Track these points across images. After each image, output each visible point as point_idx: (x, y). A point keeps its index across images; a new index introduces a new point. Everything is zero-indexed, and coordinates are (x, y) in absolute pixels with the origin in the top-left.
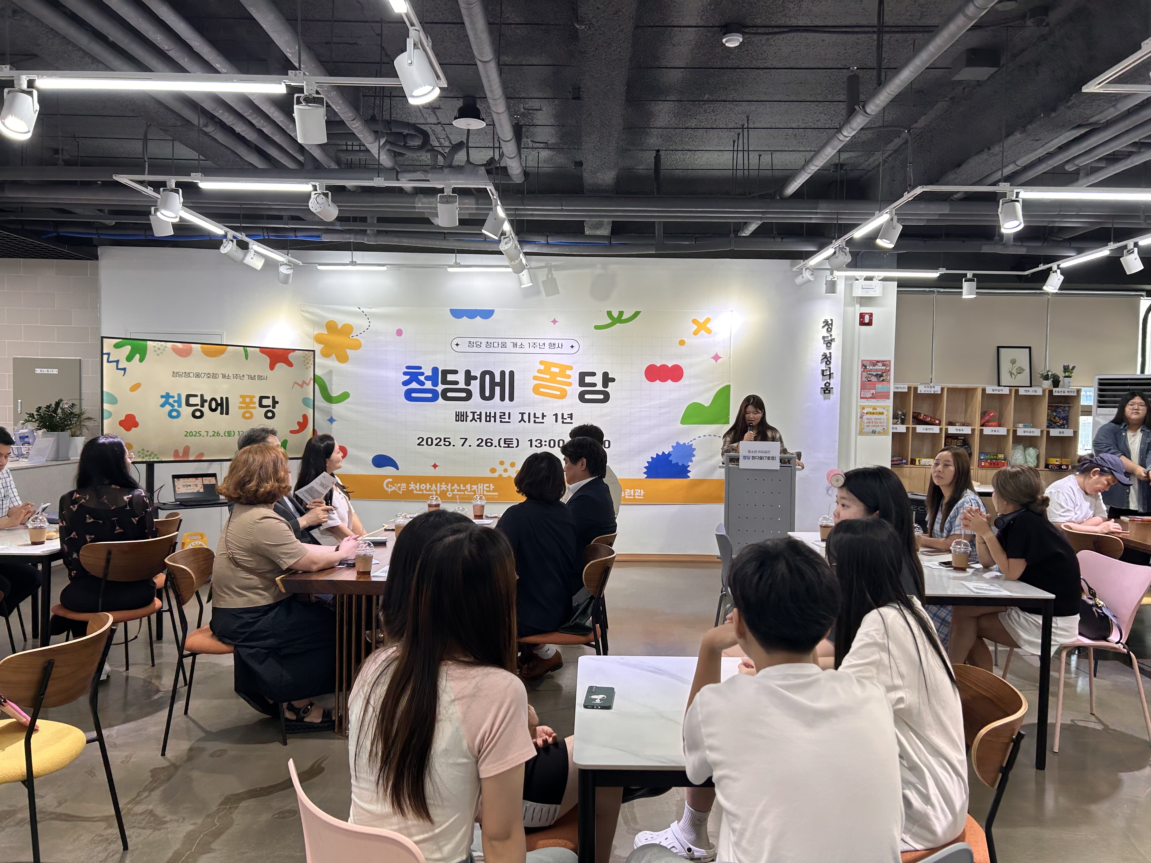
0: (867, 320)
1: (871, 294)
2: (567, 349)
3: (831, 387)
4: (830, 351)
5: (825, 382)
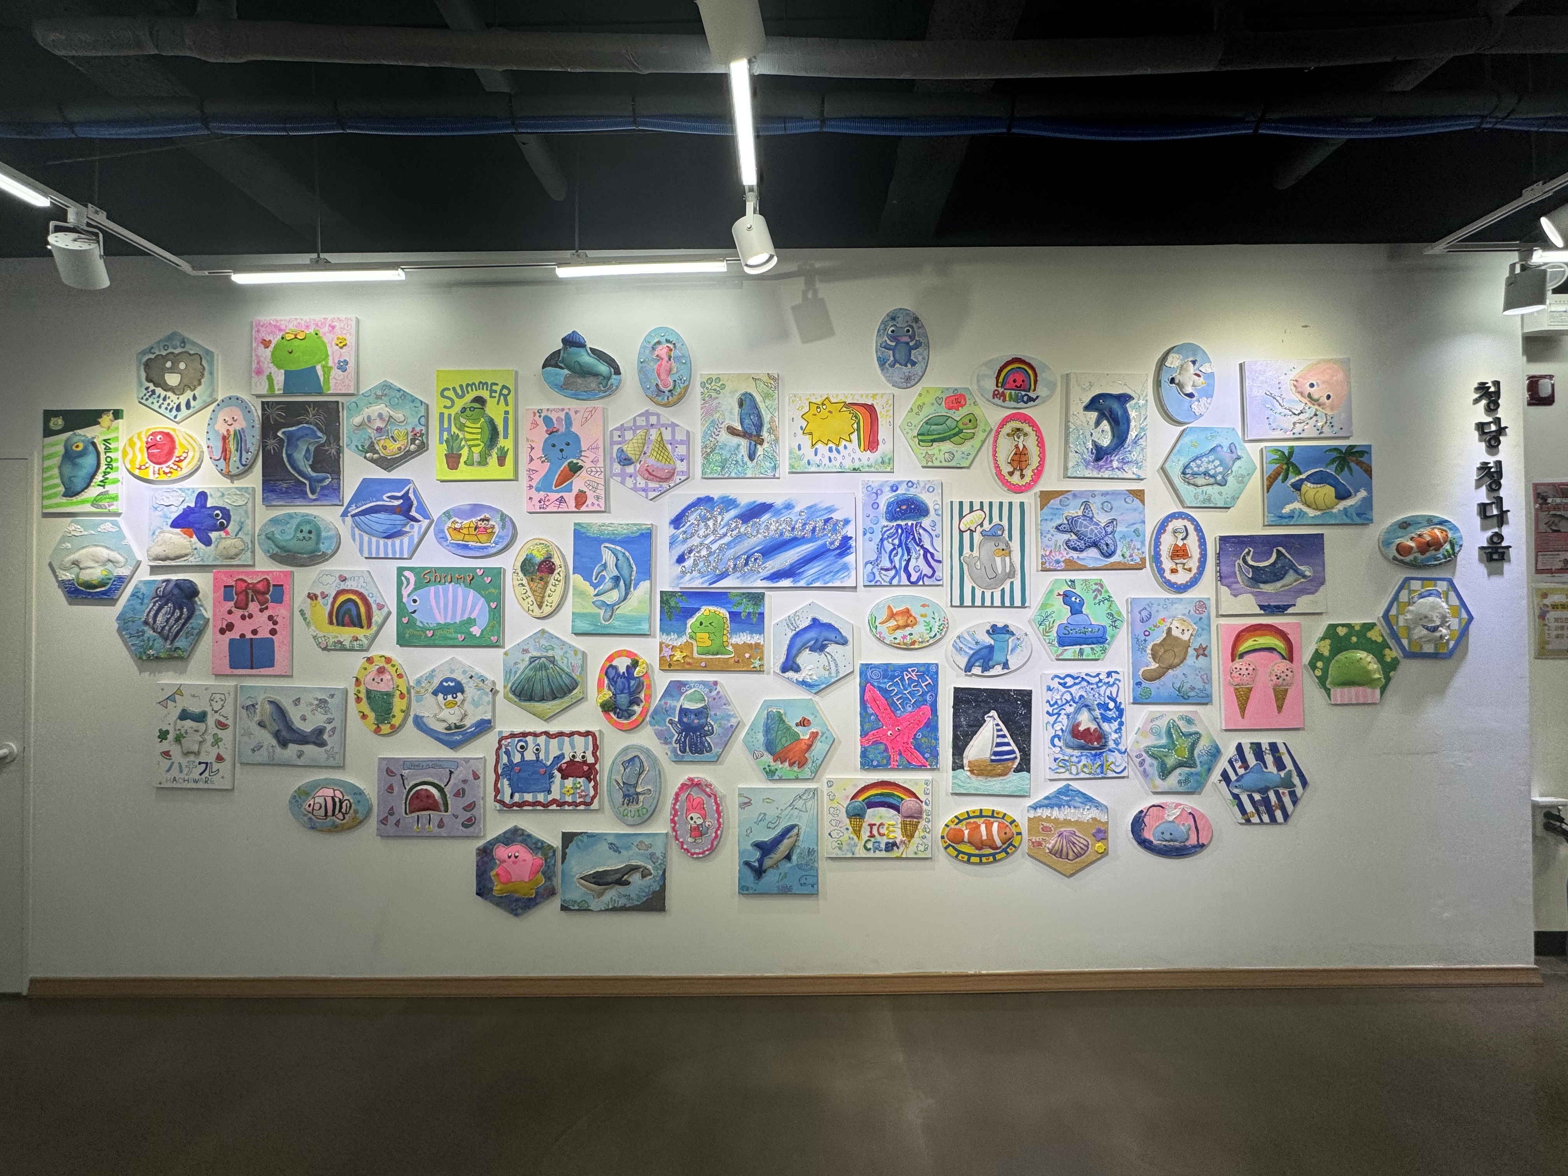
0: (1544, 393)
1: (1567, 326)
3: (1504, 544)
4: (1497, 458)
5: (1489, 533)
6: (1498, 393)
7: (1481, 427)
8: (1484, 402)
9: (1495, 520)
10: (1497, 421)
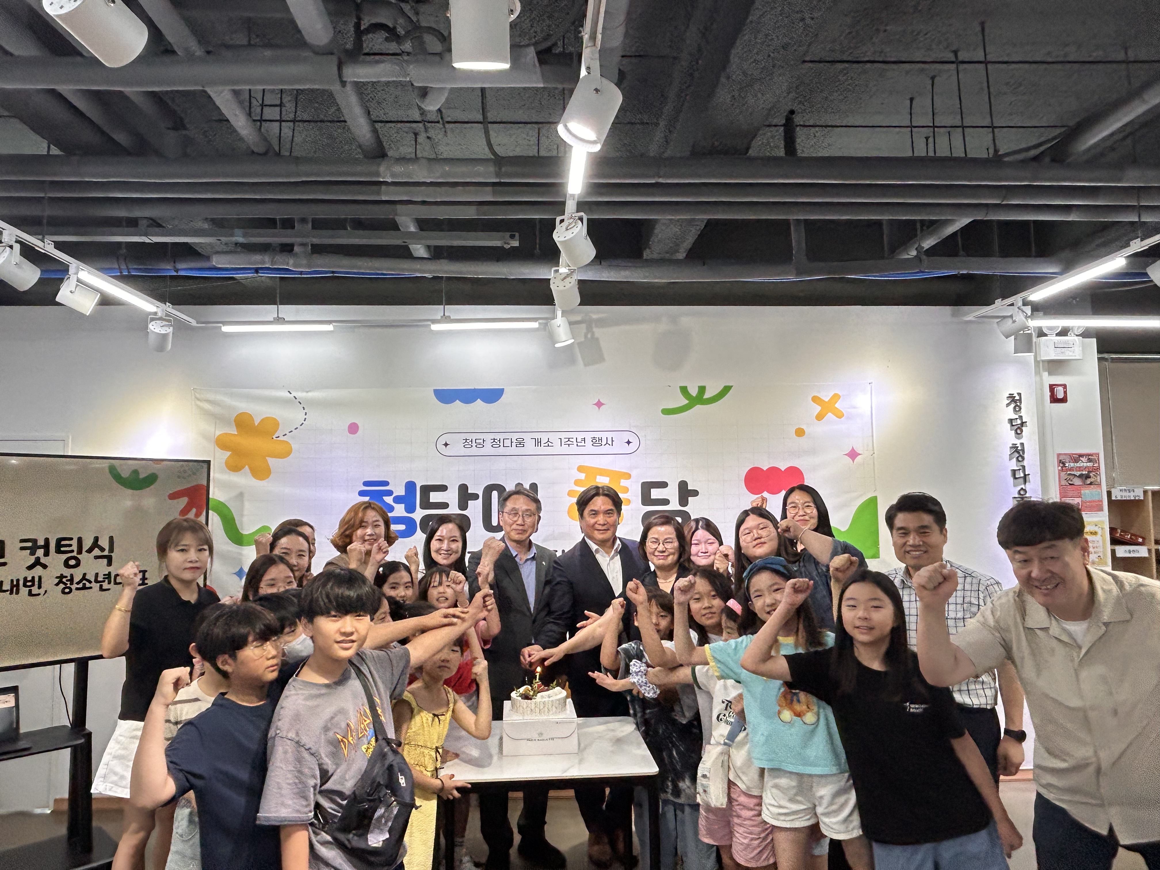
0: (1060, 395)
1: (1064, 356)
2: (619, 447)
4: (1021, 441)
5: (1019, 488)
6: (1020, 400)
7: (1011, 421)
8: (1013, 405)
9: (1022, 480)
10: (1021, 417)
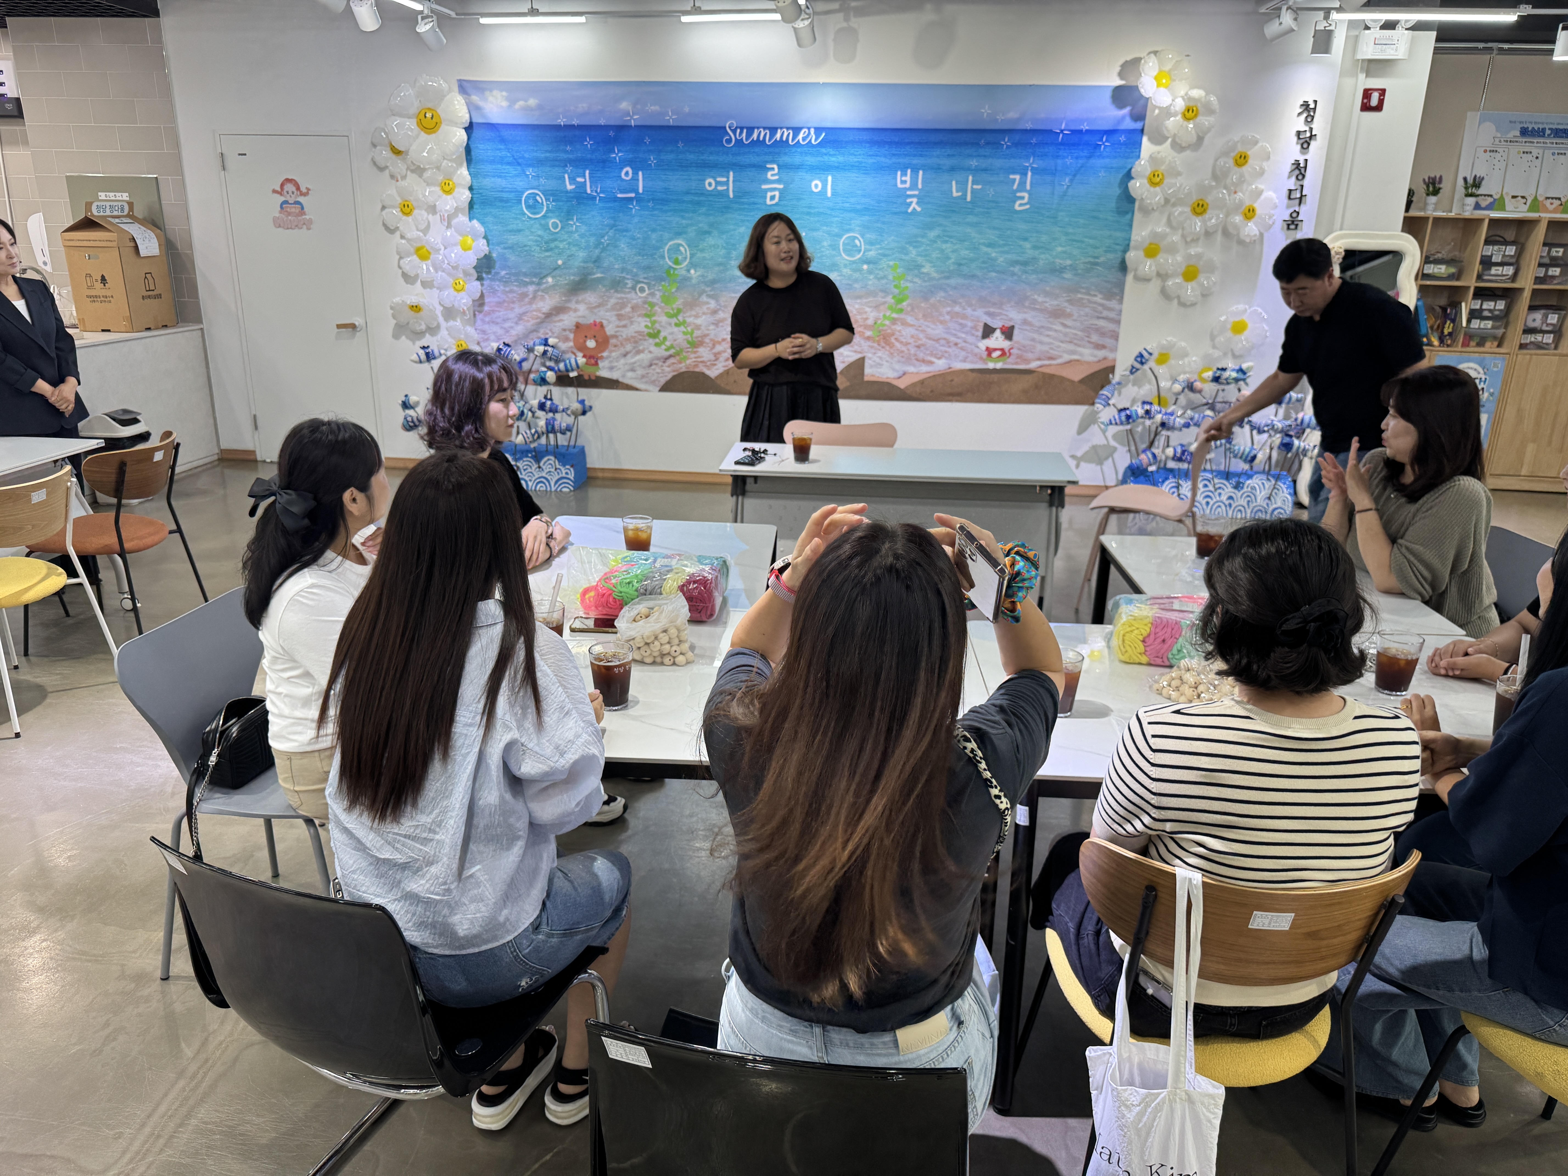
0: (1374, 102)
1: (1388, 54)
3: (1300, 218)
4: (1306, 157)
5: (1292, 210)
6: (1315, 109)
7: (1299, 133)
8: (1305, 115)
9: (1297, 201)
10: (1311, 129)
